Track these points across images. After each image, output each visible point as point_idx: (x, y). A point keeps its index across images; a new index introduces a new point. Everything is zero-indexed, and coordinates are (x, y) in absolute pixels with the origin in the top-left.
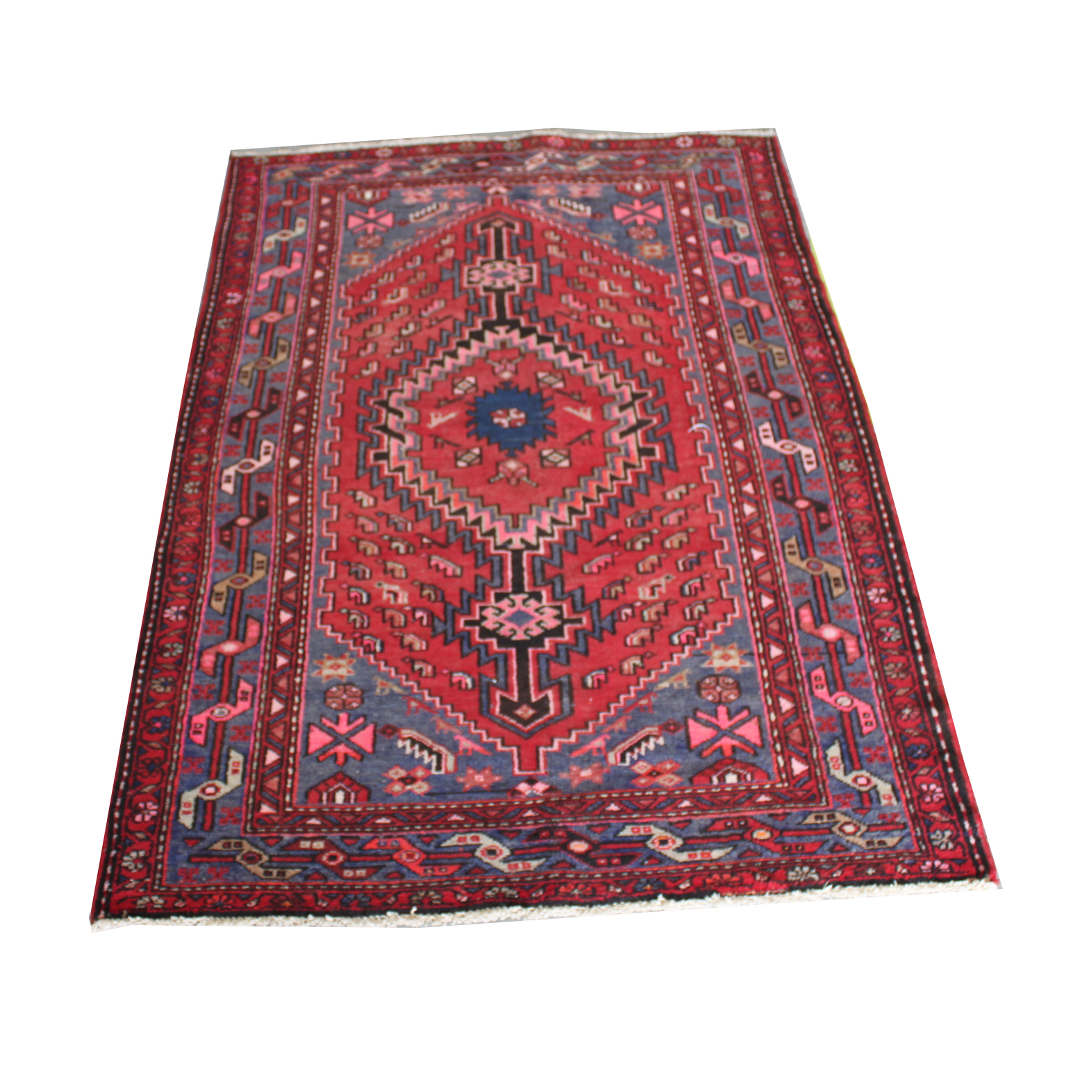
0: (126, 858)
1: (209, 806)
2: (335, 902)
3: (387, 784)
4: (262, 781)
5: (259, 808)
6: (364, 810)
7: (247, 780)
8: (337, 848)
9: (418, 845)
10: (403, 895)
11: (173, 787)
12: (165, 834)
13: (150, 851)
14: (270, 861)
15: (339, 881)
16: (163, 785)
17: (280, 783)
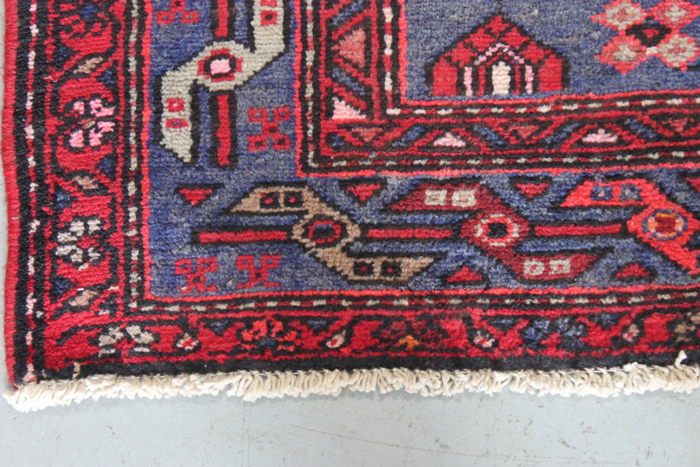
0: (62, 237)
1: (222, 102)
2: (511, 338)
3: (602, 42)
4: (330, 41)
5: (330, 112)
6: (558, 112)
7: (296, 39)
8: (505, 206)
9: (681, 196)
10: (654, 320)
11: (140, 60)
12: (138, 176)
13: (112, 218)
14: (364, 239)
15: (514, 286)
16: (119, 55)
17: (367, 43)
